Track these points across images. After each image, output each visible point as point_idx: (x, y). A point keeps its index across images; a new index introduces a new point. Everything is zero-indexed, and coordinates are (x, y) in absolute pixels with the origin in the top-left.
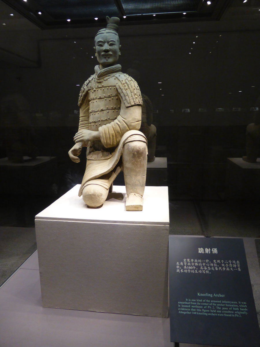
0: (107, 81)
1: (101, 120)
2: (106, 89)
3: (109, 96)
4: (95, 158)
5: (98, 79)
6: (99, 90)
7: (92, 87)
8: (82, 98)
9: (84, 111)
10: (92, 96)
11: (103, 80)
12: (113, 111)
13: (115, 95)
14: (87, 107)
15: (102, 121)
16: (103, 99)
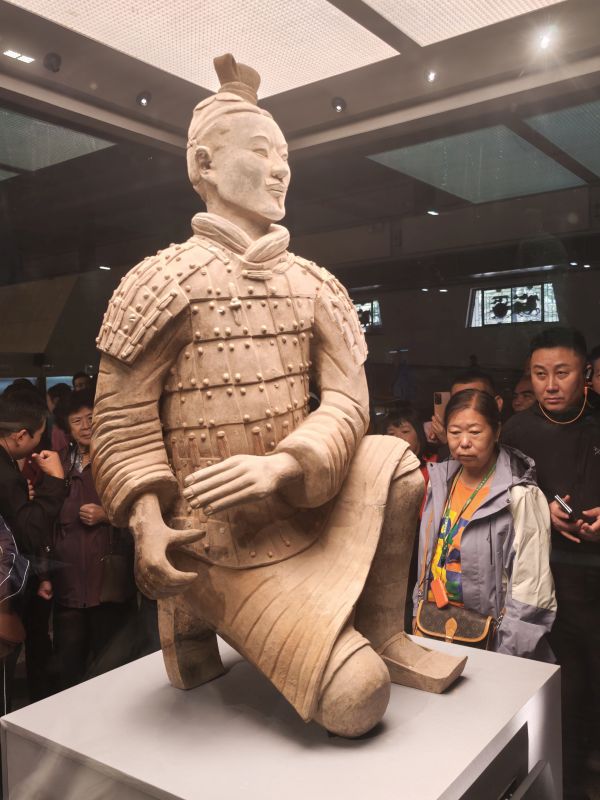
12: (302, 377)
13: (310, 326)
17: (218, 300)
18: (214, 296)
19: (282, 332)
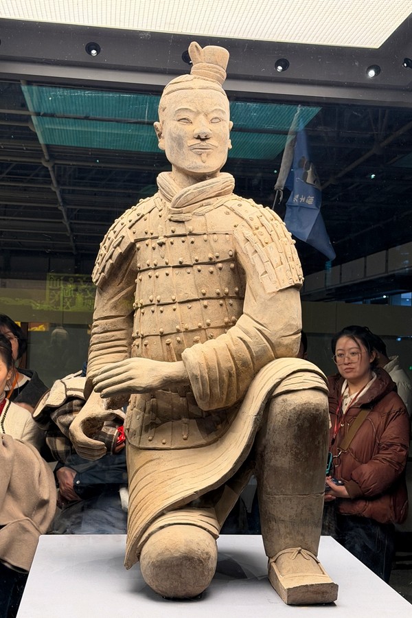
1: (182, 330)
2: (199, 242)
4: (164, 443)
11: (190, 215)
12: (221, 302)
13: (230, 258)
15: (187, 331)
18: (149, 236)
19: (197, 263)
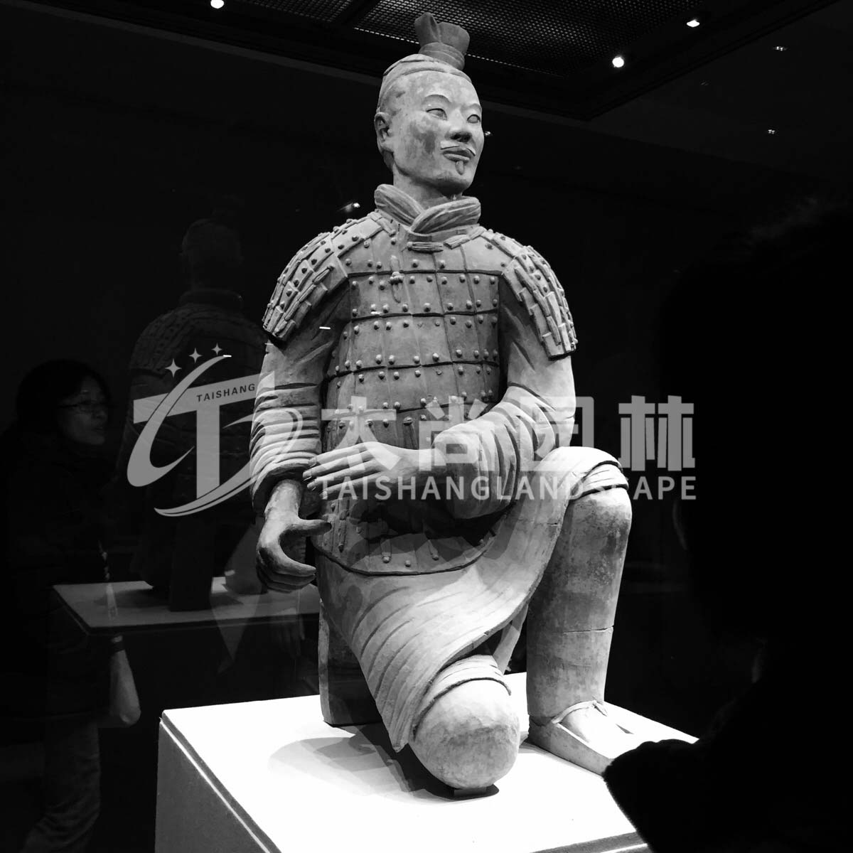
0: (457, 251)
2: (453, 282)
3: (469, 307)
4: (408, 566)
5: (419, 239)
6: (420, 281)
7: (379, 267)
8: (310, 308)
9: (303, 361)
10: (375, 300)
11: (441, 244)
12: (478, 368)
13: (492, 308)
14: (318, 345)
16: (439, 320)
17: (379, 274)
19: (451, 312)
